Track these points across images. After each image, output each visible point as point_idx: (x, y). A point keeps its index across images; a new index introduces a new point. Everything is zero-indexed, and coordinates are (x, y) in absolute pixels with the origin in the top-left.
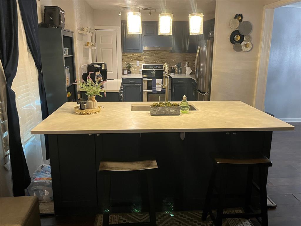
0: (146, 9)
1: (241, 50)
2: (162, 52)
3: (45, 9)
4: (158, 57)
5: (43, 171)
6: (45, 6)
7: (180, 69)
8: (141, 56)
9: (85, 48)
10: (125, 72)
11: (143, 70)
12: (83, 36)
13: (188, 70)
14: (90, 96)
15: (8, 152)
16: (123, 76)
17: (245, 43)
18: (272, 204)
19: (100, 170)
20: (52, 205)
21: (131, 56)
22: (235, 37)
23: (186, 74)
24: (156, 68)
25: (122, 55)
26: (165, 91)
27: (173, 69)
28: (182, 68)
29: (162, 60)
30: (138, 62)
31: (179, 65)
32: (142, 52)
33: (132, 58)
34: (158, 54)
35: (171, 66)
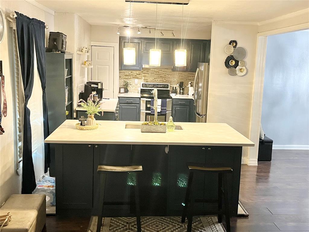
0: (146, 28)
1: (236, 74)
2: (163, 70)
3: (50, 35)
4: (159, 75)
5: (44, 180)
6: (50, 32)
7: (183, 88)
8: (140, 74)
9: (82, 67)
10: (122, 90)
11: (141, 89)
12: (81, 56)
13: (191, 91)
14: (90, 115)
15: (21, 159)
16: (120, 95)
17: (240, 68)
18: (245, 213)
19: (98, 170)
20: (54, 208)
21: (129, 74)
22: (230, 61)
23: (188, 95)
25: (119, 73)
26: (154, 113)
27: (174, 88)
28: (184, 88)
29: (162, 79)
30: (136, 81)
31: (181, 85)
32: (140, 70)
33: (130, 76)
34: (158, 72)
35: (172, 86)
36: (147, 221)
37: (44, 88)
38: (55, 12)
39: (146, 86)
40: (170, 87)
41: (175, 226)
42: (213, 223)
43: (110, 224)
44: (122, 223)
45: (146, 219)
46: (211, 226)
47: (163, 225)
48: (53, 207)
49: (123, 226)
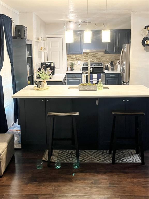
0: (84, 22)
2: (98, 53)
4: (95, 57)
7: (113, 66)
8: (82, 57)
9: (40, 51)
10: (69, 69)
11: (83, 68)
12: (38, 43)
13: (119, 67)
16: (67, 72)
19: (48, 115)
22: (146, 41)
23: (117, 70)
24: (93, 66)
25: (67, 56)
27: (107, 66)
29: (98, 60)
30: (79, 62)
31: (112, 63)
32: (82, 54)
33: (75, 58)
34: (95, 55)
35: (105, 64)
36: (85, 152)
37: (12, 63)
38: (19, 12)
39: (86, 65)
40: (104, 65)
41: (104, 156)
42: (132, 154)
43: (58, 155)
44: (67, 154)
45: (83, 151)
46: (130, 156)
47: (96, 155)
48: (20, 144)
49: (67, 156)
